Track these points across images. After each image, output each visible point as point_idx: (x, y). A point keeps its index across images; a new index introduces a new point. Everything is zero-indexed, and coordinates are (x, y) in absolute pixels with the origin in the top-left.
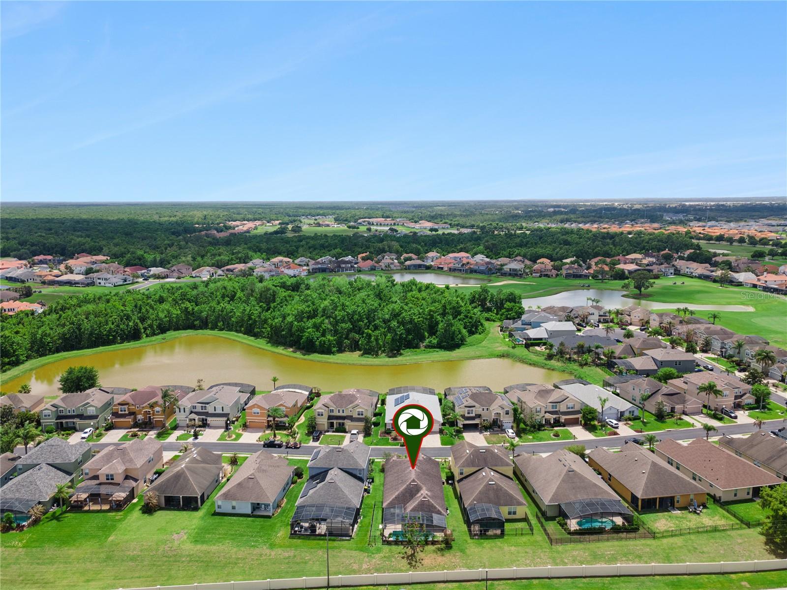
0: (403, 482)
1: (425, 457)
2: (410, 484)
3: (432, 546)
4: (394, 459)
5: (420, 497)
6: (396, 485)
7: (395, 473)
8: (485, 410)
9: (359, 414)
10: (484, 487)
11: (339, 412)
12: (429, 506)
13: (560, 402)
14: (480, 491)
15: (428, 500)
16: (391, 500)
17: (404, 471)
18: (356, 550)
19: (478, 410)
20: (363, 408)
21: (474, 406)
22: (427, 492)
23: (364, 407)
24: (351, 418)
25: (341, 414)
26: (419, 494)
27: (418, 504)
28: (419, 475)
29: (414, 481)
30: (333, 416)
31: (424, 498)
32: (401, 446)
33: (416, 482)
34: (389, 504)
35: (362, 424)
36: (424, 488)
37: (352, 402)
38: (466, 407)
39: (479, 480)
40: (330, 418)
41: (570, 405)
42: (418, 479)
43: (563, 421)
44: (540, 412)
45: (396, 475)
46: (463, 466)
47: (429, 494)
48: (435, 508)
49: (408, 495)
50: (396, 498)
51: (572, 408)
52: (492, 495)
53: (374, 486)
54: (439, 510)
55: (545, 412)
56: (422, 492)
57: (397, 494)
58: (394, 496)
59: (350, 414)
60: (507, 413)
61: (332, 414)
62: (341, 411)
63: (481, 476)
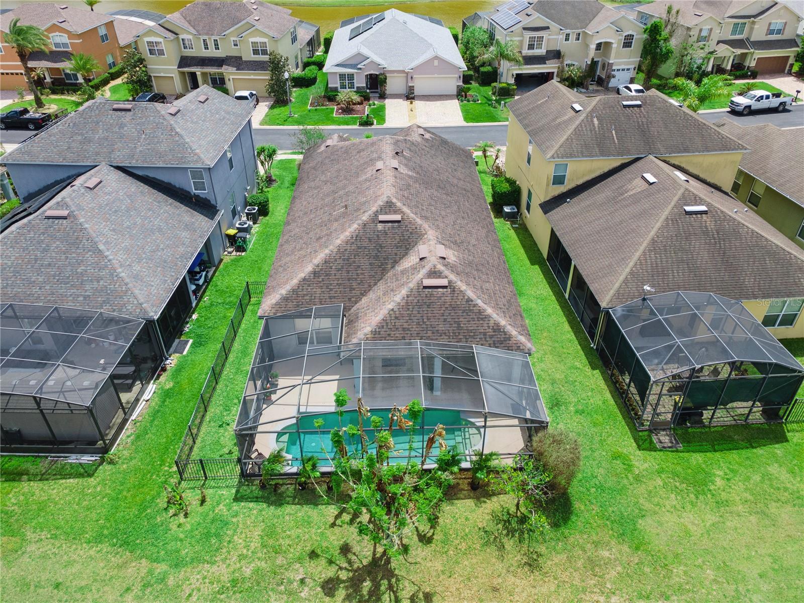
0: (348, 213)
1: (427, 136)
2: (374, 219)
3: (470, 503)
4: (329, 142)
5: (414, 269)
6: (323, 224)
7: (326, 182)
8: (573, 37)
9: (256, 52)
10: (665, 226)
11: (207, 48)
12: (454, 308)
13: (755, 16)
14: (653, 241)
15: (450, 286)
16: (295, 282)
17: (357, 175)
18: (98, 539)
19: (553, 39)
20: (266, 35)
21: (548, 28)
22: (441, 251)
23: (266, 31)
24: (237, 62)
25: (212, 53)
26: (411, 260)
27: (406, 305)
28: (408, 186)
29: (389, 207)
30: (193, 58)
31: (434, 274)
32: (361, 124)
33: (397, 211)
34: (286, 299)
35: (265, 76)
36: (431, 234)
37: (237, 21)
38: (524, 29)
39: (636, 199)
40: (184, 61)
41: (777, 23)
42: (406, 200)
43: (753, 64)
44: (706, 39)
45: (326, 189)
46: (568, 152)
47: (452, 256)
48: (481, 316)
49: (364, 262)
50: (315, 273)
51: (779, 32)
52: (702, 254)
53: (266, 225)
54: (497, 329)
55: (719, 42)
56: (422, 249)
57: (319, 258)
58: (309, 268)
59: (233, 52)
60: (628, 43)
61: (189, 53)
62: (211, 45)
63: (638, 185)
